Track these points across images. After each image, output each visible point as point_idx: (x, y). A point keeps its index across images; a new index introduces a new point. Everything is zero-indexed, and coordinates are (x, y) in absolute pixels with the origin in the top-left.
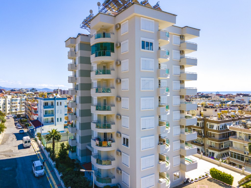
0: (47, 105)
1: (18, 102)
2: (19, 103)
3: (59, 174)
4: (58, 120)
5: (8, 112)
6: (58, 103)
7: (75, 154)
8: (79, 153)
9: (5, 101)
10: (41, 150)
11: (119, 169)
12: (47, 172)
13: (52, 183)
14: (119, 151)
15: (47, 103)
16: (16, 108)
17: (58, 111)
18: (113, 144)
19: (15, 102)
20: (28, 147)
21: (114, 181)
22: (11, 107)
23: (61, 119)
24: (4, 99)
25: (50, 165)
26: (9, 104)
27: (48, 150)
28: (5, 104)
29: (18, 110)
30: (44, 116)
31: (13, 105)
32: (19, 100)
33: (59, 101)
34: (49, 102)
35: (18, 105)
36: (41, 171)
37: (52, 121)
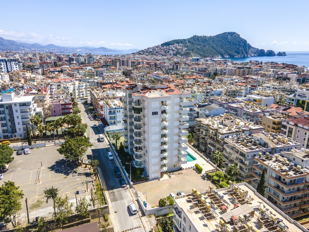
0: (111, 112)
1: (84, 87)
2: (85, 89)
3: (120, 160)
4: (118, 122)
5: (77, 97)
6: (118, 111)
7: (127, 150)
8: (129, 149)
9: (74, 87)
10: (110, 144)
11: (145, 161)
12: (114, 158)
13: (117, 164)
14: (145, 154)
15: (111, 111)
16: (83, 93)
17: (118, 116)
18: (142, 151)
19: (81, 88)
20: (103, 141)
21: (142, 166)
22: (79, 92)
23: (120, 121)
24: (73, 86)
25: (115, 154)
26: (77, 90)
27: (114, 144)
28: (74, 90)
29: (85, 95)
30: (110, 120)
31: (81, 91)
32: (84, 86)
33: (118, 110)
34: (112, 110)
35: (84, 90)
36: (112, 158)
37: (115, 123)
